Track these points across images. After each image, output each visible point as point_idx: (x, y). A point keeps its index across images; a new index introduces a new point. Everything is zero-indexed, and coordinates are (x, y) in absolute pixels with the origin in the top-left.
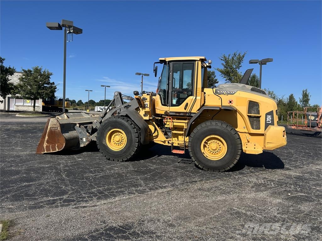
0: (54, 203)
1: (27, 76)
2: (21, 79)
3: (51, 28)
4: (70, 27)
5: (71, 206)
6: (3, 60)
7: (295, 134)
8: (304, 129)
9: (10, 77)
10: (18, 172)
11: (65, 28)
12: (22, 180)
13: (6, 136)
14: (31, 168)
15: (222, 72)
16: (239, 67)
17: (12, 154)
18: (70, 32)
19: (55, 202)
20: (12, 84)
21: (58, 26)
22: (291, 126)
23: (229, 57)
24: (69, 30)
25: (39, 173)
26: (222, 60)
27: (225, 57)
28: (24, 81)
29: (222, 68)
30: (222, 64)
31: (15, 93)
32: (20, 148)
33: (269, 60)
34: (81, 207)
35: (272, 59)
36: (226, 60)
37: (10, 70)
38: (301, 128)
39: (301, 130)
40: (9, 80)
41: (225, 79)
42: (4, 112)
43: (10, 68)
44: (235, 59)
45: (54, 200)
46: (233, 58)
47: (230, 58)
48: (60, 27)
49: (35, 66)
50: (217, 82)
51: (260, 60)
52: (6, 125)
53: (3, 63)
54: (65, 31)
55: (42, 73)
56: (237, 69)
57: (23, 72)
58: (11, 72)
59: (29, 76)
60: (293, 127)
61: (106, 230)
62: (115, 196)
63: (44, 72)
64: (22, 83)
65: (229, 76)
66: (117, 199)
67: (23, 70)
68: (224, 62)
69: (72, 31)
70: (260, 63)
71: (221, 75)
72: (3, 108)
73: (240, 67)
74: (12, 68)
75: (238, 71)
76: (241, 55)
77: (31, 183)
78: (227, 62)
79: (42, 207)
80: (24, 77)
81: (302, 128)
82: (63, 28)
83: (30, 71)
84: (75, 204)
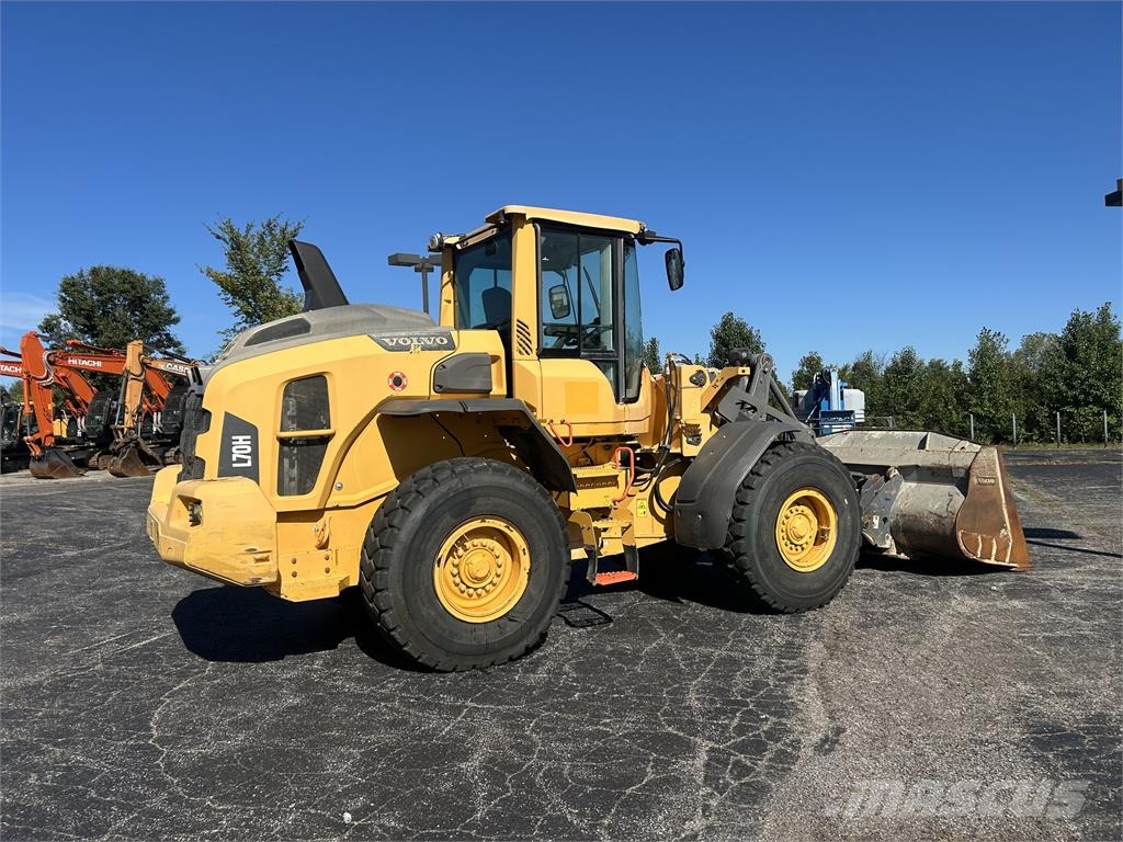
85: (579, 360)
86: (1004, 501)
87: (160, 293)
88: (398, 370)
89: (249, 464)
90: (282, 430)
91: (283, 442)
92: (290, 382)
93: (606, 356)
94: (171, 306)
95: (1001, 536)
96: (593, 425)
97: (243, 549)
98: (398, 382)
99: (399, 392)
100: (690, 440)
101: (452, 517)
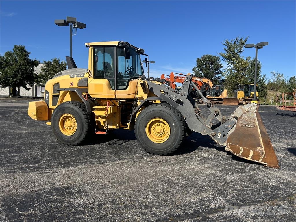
0: (25, 170)
1: (48, 66)
2: (43, 70)
3: (59, 25)
4: (74, 23)
5: (37, 172)
6: (29, 53)
7: (285, 115)
8: (292, 110)
9: (35, 68)
10: (11, 146)
11: (70, 24)
12: (12, 152)
13: (20, 118)
14: (24, 143)
15: (224, 56)
16: (240, 52)
17: (16, 132)
18: (75, 27)
19: (28, 169)
20: (36, 74)
21: (64, 23)
22: (280, 107)
23: (231, 42)
24: (74, 26)
25: (28, 147)
26: (225, 45)
27: (227, 42)
28: (45, 71)
29: (225, 53)
30: (224, 49)
31: (39, 81)
32: (25, 128)
33: (264, 44)
34: (45, 173)
35: (268, 42)
36: (228, 45)
37: (35, 62)
38: (288, 109)
39: (289, 111)
40: (34, 71)
41: (228, 63)
42: (31, 98)
43: (35, 60)
44: (237, 43)
45: (27, 167)
46: (235, 43)
47: (233, 43)
48: (66, 24)
49: (54, 58)
50: (222, 67)
51: (256, 44)
52: (25, 109)
53: (28, 57)
54: (71, 26)
55: (60, 64)
56: (239, 54)
57: (44, 63)
58: (36, 63)
59: (50, 67)
60: (281, 108)
61: (50, 190)
62: (77, 165)
63: (62, 62)
64: (43, 73)
65: (231, 60)
66: (77, 167)
67: (44, 62)
68: (226, 48)
69: (76, 26)
70: (256, 47)
71: (223, 60)
72: (32, 95)
73: (242, 51)
74: (37, 60)
75: (240, 55)
76: (243, 40)
77: (17, 154)
78: (229, 47)
79: (15, 172)
80: (45, 68)
81: (290, 109)
82: (69, 24)
83: (50, 63)
84: (41, 171)
85: (104, 79)
86: (260, 136)
87: (219, 60)
88: (72, 82)
89: (48, 99)
90: (53, 93)
91: (53, 95)
92: (54, 84)
93: (111, 78)
94: (221, 63)
95: (257, 150)
96: (102, 95)
97: (32, 113)
98: (72, 84)
99: (72, 86)
100: (140, 101)
101: (61, 112)
